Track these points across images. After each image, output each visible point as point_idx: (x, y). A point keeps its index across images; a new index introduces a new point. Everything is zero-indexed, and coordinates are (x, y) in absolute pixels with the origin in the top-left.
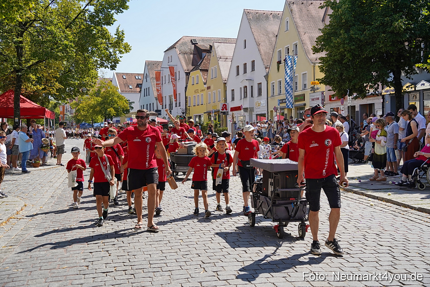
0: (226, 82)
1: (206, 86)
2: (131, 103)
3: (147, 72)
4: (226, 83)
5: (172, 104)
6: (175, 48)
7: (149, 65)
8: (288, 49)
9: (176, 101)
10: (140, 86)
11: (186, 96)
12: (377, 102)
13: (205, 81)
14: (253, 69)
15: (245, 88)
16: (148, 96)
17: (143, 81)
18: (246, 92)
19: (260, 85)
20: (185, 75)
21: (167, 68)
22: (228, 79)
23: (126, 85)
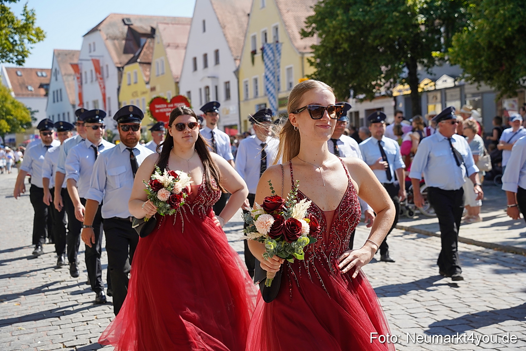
0: (177, 80)
1: (148, 87)
2: (32, 113)
3: (56, 66)
4: (177, 83)
6: (98, 31)
7: (59, 55)
8: (266, 34)
9: (105, 107)
10: (45, 87)
11: (120, 100)
12: (388, 105)
13: (148, 80)
14: (217, 61)
15: (207, 90)
16: (60, 102)
17: (50, 80)
18: (209, 94)
19: (227, 84)
20: (116, 71)
21: (88, 60)
22: (181, 76)
23: (23, 86)
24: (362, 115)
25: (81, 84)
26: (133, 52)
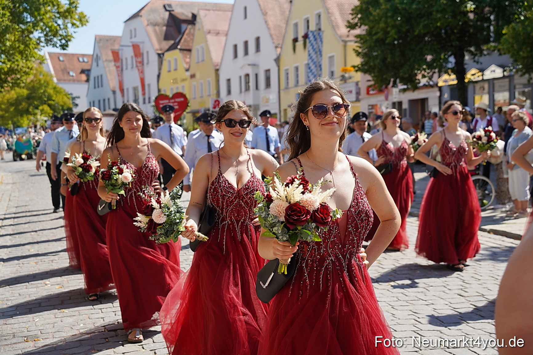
0: (217, 68)
1: (188, 74)
2: (74, 99)
3: (97, 51)
4: (217, 70)
5: (138, 99)
6: (140, 17)
7: (100, 41)
8: (308, 21)
9: (144, 94)
10: (86, 72)
11: (160, 87)
12: (433, 96)
13: (188, 67)
14: (258, 49)
15: (247, 77)
16: (100, 88)
17: (91, 65)
18: (249, 82)
19: (268, 72)
20: (156, 57)
21: (129, 46)
22: (221, 63)
23: (65, 71)
24: (405, 106)
26: (173, 38)
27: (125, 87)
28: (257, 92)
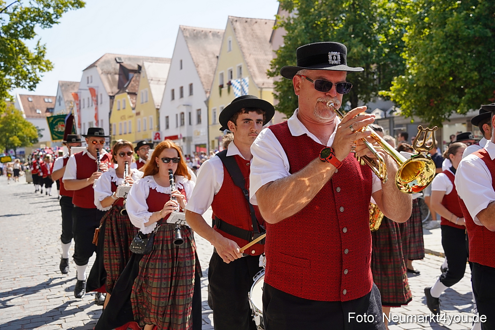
0: (159, 107)
1: (134, 112)
2: (39, 130)
3: (60, 94)
4: (158, 109)
6: (95, 68)
7: (64, 86)
8: (231, 72)
10: (50, 110)
11: (111, 122)
13: (134, 106)
14: (191, 93)
15: (182, 115)
17: (55, 105)
18: (183, 119)
19: (199, 111)
20: (109, 98)
21: (86, 90)
22: (161, 104)
23: (33, 109)
25: (80, 108)
27: (82, 123)
28: (190, 126)
